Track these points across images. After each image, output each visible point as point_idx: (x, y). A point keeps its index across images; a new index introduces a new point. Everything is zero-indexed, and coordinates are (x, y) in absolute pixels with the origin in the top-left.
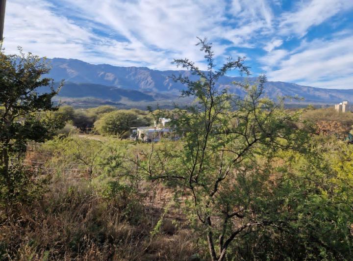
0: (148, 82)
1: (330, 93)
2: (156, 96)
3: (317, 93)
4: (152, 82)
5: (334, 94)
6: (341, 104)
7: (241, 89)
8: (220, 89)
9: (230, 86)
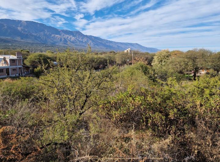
7: (67, 38)
8: (52, 38)
9: (59, 36)
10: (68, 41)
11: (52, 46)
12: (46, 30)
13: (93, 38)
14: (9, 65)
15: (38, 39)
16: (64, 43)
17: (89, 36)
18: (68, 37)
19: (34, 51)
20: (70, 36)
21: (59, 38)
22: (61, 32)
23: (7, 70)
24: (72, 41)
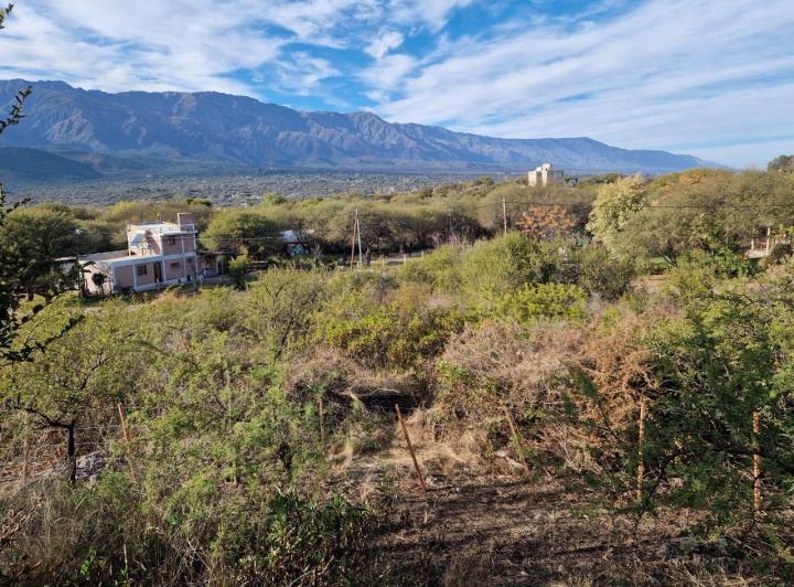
0: (71, 124)
1: (510, 148)
2: (105, 165)
3: (487, 149)
4: (85, 125)
5: (517, 150)
7: (330, 141)
8: (281, 143)
9: (305, 135)
10: (333, 149)
11: (282, 172)
12: (259, 118)
13: (420, 132)
14: (161, 252)
15: (236, 151)
16: (321, 159)
17: (406, 126)
18: (332, 137)
19: (223, 193)
20: (340, 131)
21: (302, 144)
22: (309, 122)
23: (157, 265)
24: (347, 149)
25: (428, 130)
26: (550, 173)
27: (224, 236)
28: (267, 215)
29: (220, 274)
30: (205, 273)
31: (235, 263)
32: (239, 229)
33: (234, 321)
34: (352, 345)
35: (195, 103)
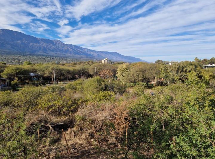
1: (98, 53)
3: (92, 53)
6: (105, 59)
7: (46, 47)
8: (31, 46)
9: (39, 45)
10: (48, 49)
11: (31, 55)
12: (24, 39)
13: (73, 47)
15: (15, 48)
16: (44, 52)
17: (69, 45)
18: (47, 46)
19: (10, 60)
20: (50, 45)
21: (37, 47)
22: (40, 41)
24: (52, 50)
25: (76, 46)
26: (107, 60)
27: (9, 74)
28: (25, 68)
29: (8, 86)
30: (2, 85)
31: (13, 82)
32: (15, 72)
33: (12, 102)
34: (50, 110)
35: (2, 32)
